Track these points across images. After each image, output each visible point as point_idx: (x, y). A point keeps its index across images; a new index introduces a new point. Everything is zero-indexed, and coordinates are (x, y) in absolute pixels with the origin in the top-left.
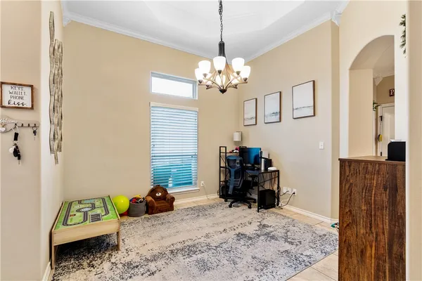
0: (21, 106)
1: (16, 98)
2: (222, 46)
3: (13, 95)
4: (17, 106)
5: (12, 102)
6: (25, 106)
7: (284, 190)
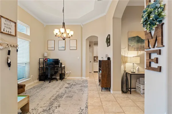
0: (10, 33)
1: (7, 27)
2: (64, 23)
3: (6, 25)
4: (8, 33)
5: (5, 30)
6: (11, 34)
7: (67, 72)
